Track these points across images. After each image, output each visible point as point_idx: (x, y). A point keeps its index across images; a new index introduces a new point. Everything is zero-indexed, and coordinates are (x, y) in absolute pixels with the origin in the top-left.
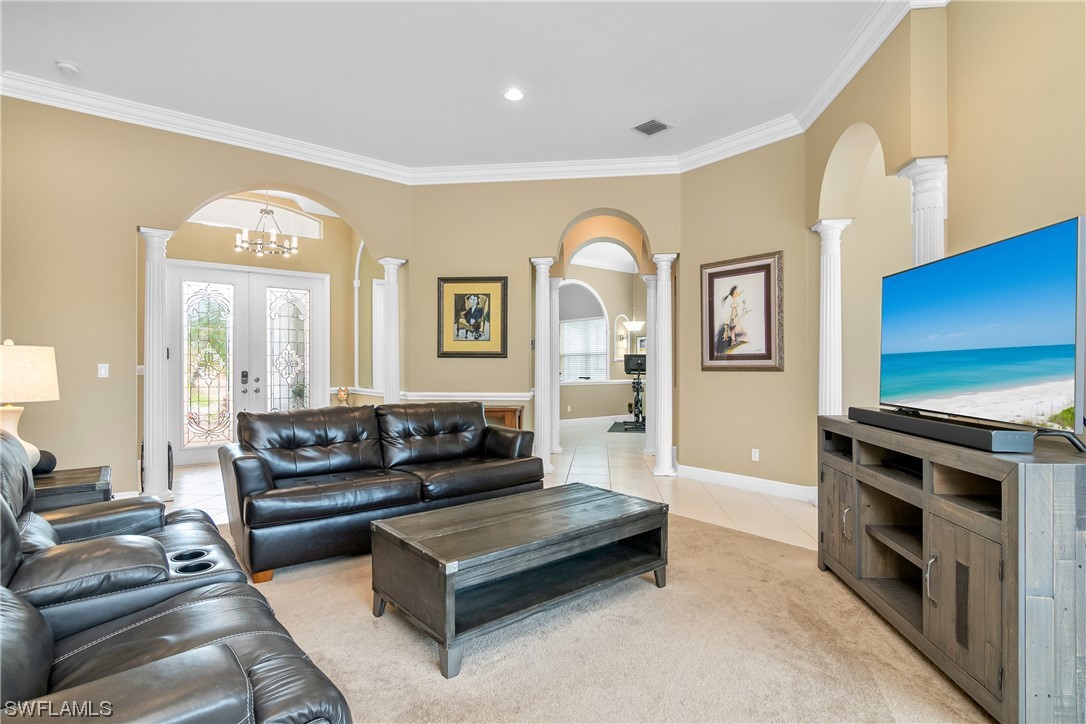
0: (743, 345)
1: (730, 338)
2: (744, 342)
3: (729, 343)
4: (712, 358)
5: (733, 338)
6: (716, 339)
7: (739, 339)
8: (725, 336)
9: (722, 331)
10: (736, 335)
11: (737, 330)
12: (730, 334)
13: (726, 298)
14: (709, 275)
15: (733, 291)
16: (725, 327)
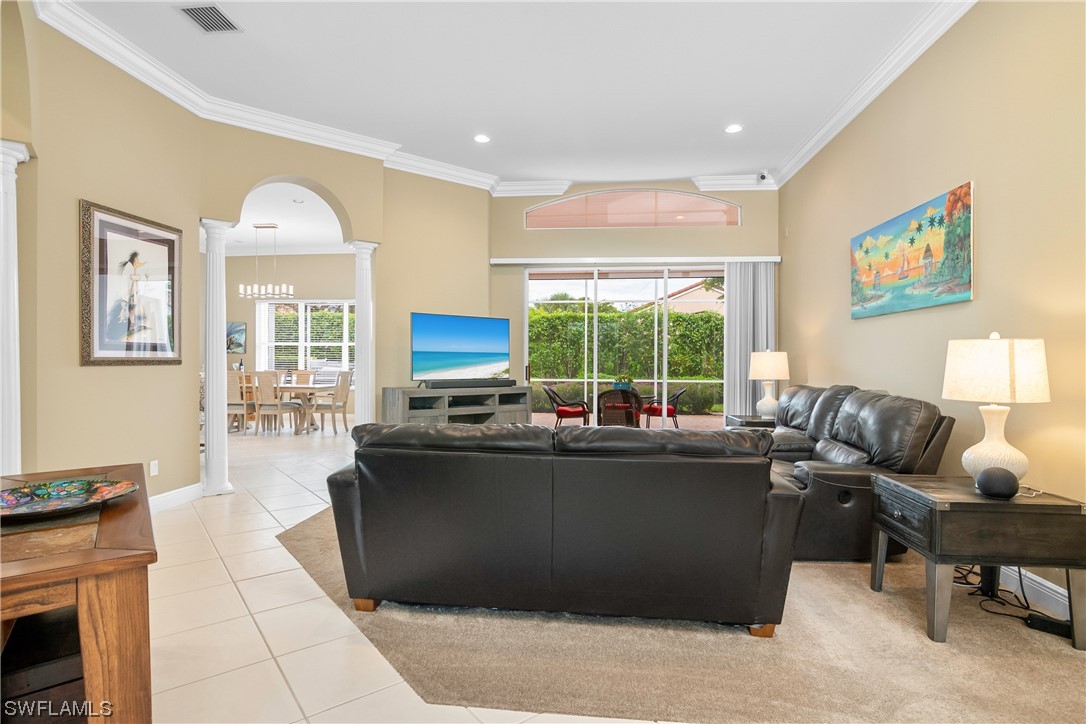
1: (128, 320)
2: (147, 328)
4: (102, 345)
5: (132, 321)
6: (109, 319)
7: (140, 323)
8: (122, 315)
9: (118, 309)
10: (136, 318)
11: (138, 310)
12: (128, 315)
13: (125, 264)
14: (102, 222)
15: (133, 257)
16: (123, 304)
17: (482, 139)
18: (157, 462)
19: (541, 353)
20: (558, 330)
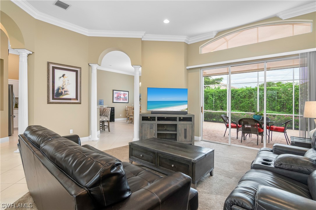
0: (67, 95)
1: (62, 92)
2: (68, 94)
3: (61, 94)
4: (53, 99)
5: (63, 92)
6: (55, 92)
7: (66, 93)
8: (60, 91)
9: (59, 89)
10: (64, 91)
11: (65, 89)
12: (62, 90)
13: (61, 77)
14: (53, 67)
15: (63, 76)
16: (60, 88)
17: (166, 21)
18: (72, 130)
19: (246, 103)
20: (252, 94)
